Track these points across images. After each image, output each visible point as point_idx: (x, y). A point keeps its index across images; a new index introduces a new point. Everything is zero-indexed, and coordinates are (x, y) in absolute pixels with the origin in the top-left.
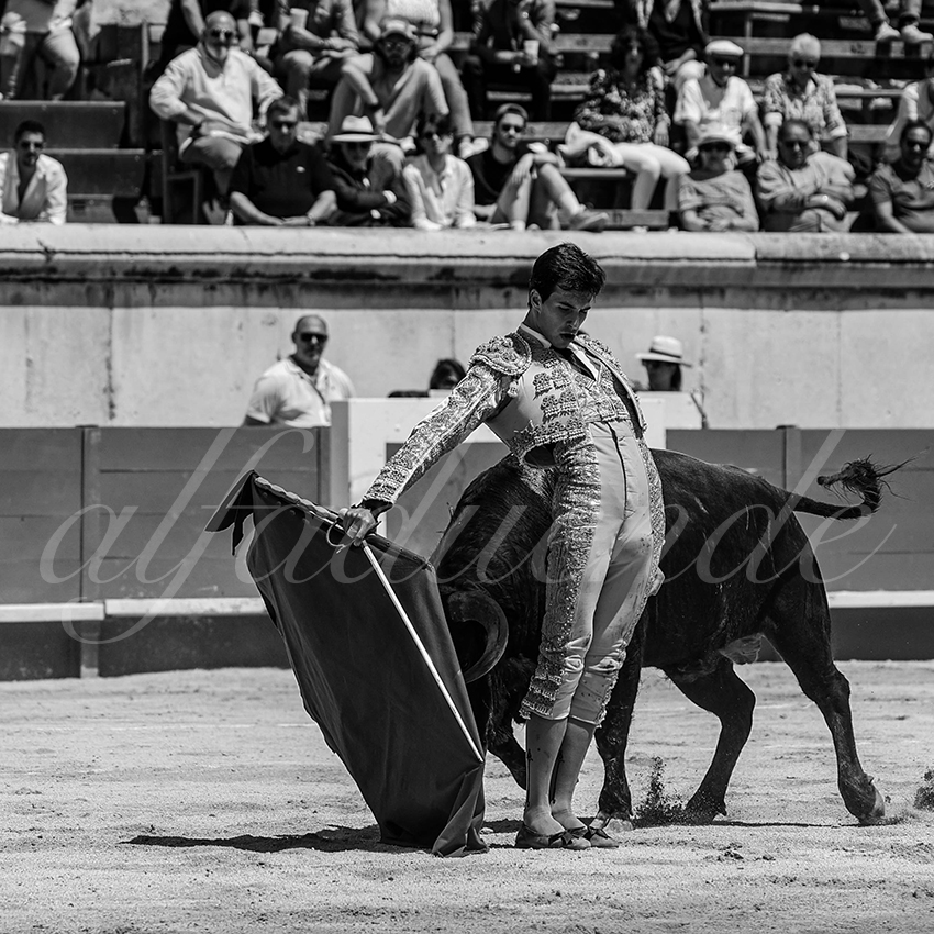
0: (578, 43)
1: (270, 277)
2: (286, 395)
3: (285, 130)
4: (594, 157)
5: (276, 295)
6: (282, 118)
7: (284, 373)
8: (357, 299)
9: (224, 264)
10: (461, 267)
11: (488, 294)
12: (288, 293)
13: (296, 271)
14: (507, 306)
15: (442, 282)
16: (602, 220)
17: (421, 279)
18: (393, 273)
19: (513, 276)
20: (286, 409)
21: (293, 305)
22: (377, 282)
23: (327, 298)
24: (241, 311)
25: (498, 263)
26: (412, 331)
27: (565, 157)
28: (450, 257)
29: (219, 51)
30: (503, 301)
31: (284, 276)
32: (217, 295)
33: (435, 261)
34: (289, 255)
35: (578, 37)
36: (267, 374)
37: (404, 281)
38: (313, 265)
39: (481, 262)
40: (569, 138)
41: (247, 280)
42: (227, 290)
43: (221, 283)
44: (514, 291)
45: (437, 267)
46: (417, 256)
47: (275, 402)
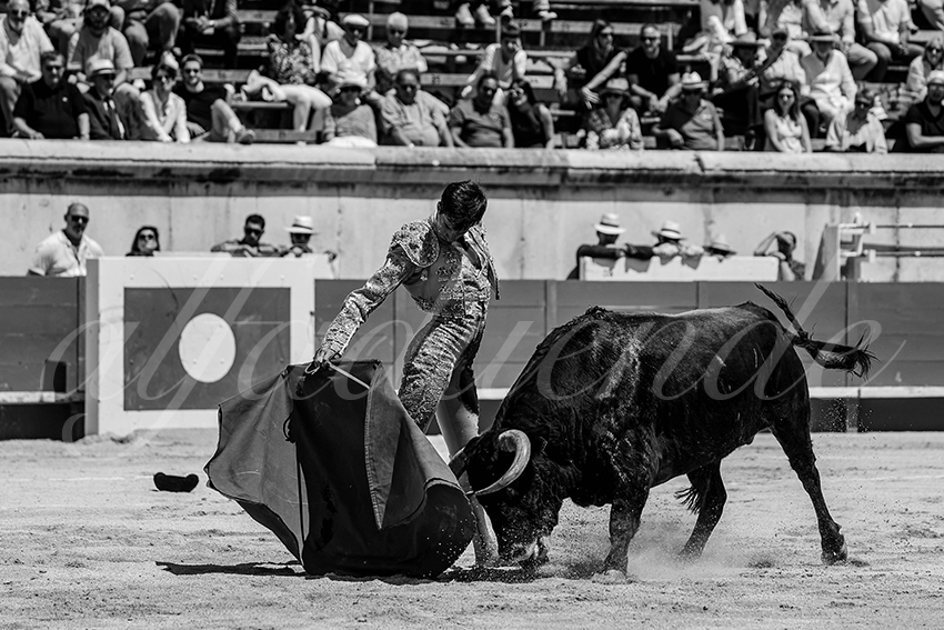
0: (256, 16)
1: (45, 174)
2: (56, 258)
3: (55, 71)
4: (265, 95)
5: (50, 187)
6: (52, 63)
7: (57, 241)
8: (105, 189)
9: (13, 165)
10: (175, 168)
11: (194, 186)
12: (57, 185)
13: (63, 170)
14: (207, 195)
15: (162, 178)
16: (251, 136)
17: (148, 176)
18: (130, 171)
19: (211, 175)
20: (55, 266)
21: (61, 192)
22: (118, 178)
23: (84, 188)
24: (25, 197)
25: (201, 165)
26: (142, 211)
27: (247, 93)
28: (168, 161)
29: (17, 24)
30: (204, 191)
31: (54, 173)
32: (9, 186)
33: (158, 164)
34: (58, 158)
35: (256, 12)
37: (136, 177)
38: (75, 165)
39: (189, 165)
40: (249, 81)
41: (29, 175)
42: (15, 182)
43: (11, 177)
44: (212, 185)
45: (159, 168)
46: (145, 161)
47: (50, 262)
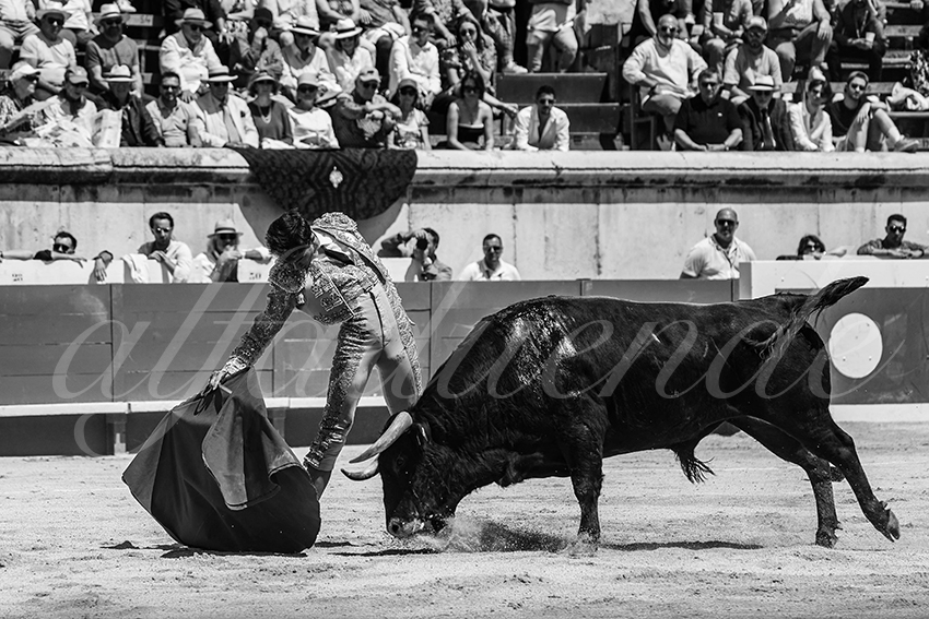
0: (900, 31)
1: (700, 183)
2: (708, 260)
4: (910, 105)
5: (704, 194)
6: (708, 80)
8: (756, 197)
9: (670, 175)
10: (823, 176)
11: (841, 193)
12: (711, 194)
13: (716, 180)
14: (854, 201)
15: (811, 186)
16: (916, 145)
17: (797, 184)
18: (779, 180)
19: (857, 181)
20: (707, 269)
21: (715, 201)
22: (768, 186)
23: (737, 196)
24: (681, 205)
25: (847, 173)
26: (792, 217)
27: (891, 104)
28: (816, 170)
29: (666, 40)
30: (851, 198)
31: (709, 182)
32: (666, 195)
33: (807, 172)
34: (712, 169)
35: (900, 27)
36: (696, 246)
37: (786, 185)
38: (727, 175)
39: (836, 173)
40: (894, 92)
41: (685, 185)
42: (672, 191)
43: (668, 187)
44: (858, 191)
45: (808, 176)
46: (794, 170)
47: (700, 265)
